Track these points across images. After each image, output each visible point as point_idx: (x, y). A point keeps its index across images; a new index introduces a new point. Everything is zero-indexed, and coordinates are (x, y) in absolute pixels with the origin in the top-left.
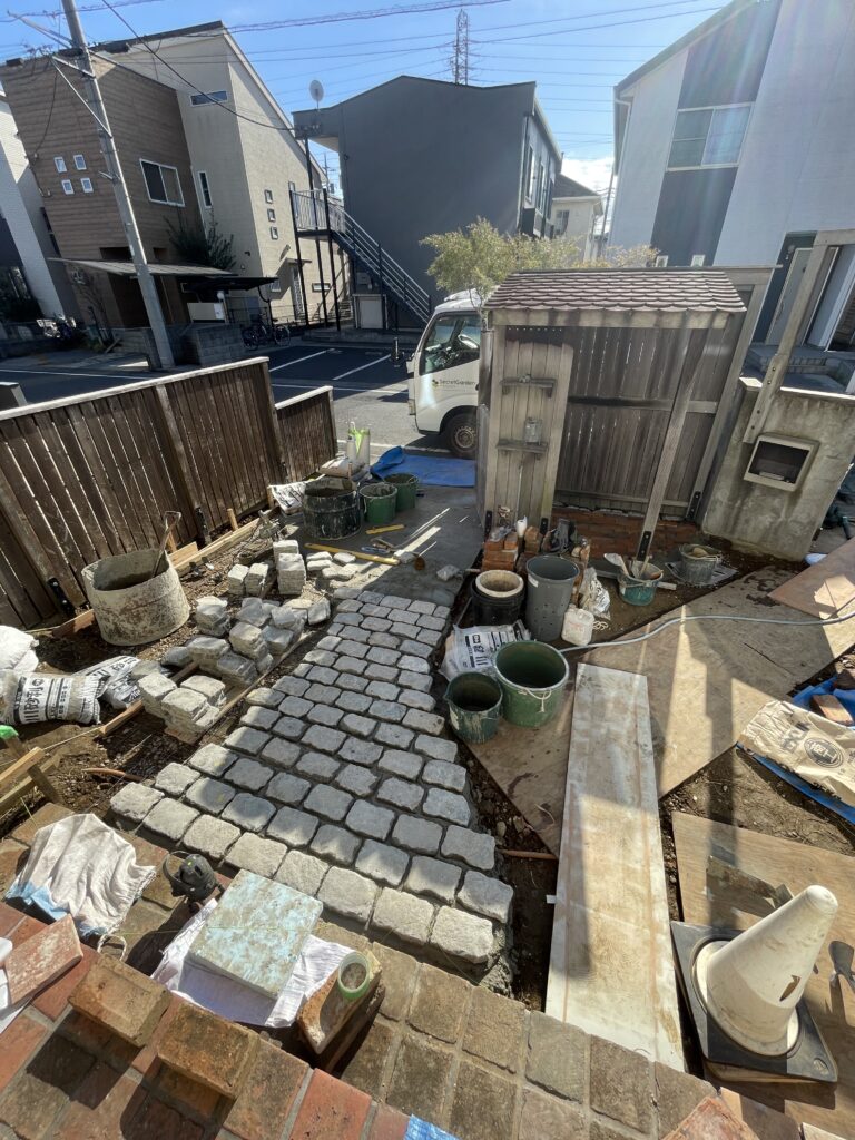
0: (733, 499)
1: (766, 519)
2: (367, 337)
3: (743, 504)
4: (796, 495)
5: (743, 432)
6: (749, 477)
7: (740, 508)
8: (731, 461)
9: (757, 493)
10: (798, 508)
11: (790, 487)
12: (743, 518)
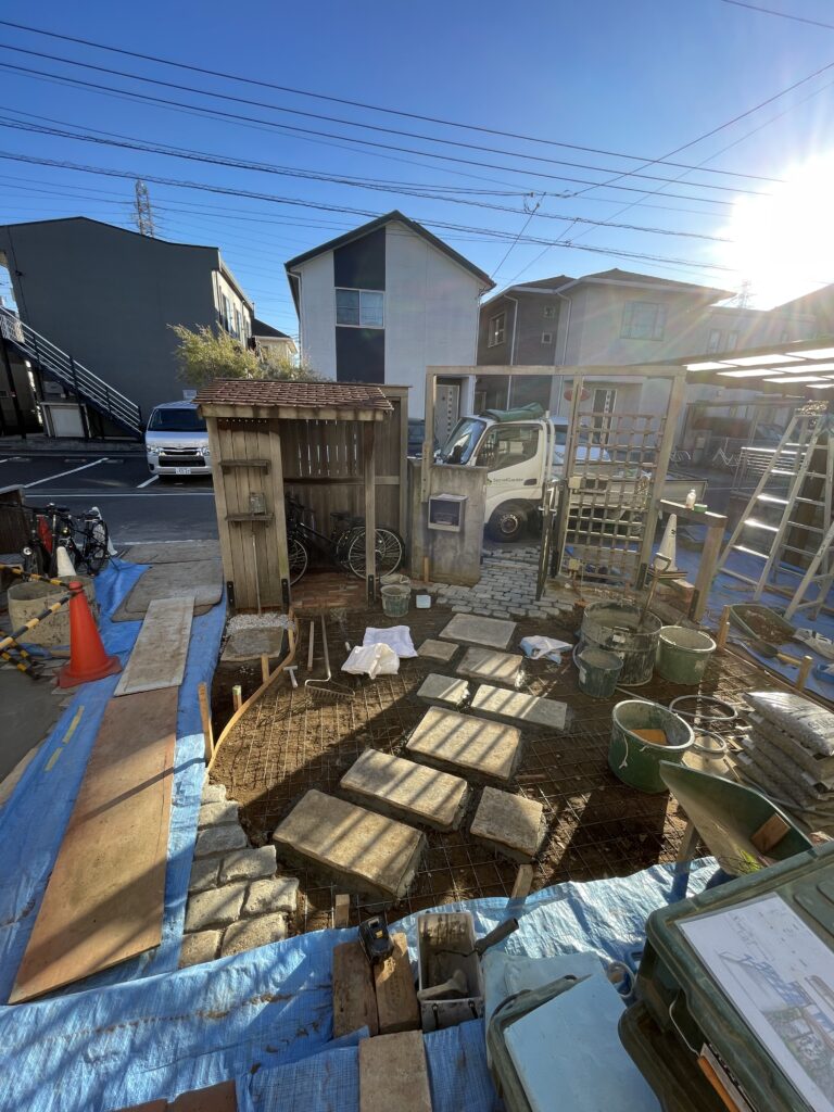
0: (427, 544)
1: (450, 555)
2: (64, 445)
3: (433, 547)
4: (462, 533)
5: (419, 495)
6: (431, 526)
7: (432, 550)
8: (418, 517)
9: (439, 537)
10: (466, 543)
11: (457, 529)
12: (436, 558)
